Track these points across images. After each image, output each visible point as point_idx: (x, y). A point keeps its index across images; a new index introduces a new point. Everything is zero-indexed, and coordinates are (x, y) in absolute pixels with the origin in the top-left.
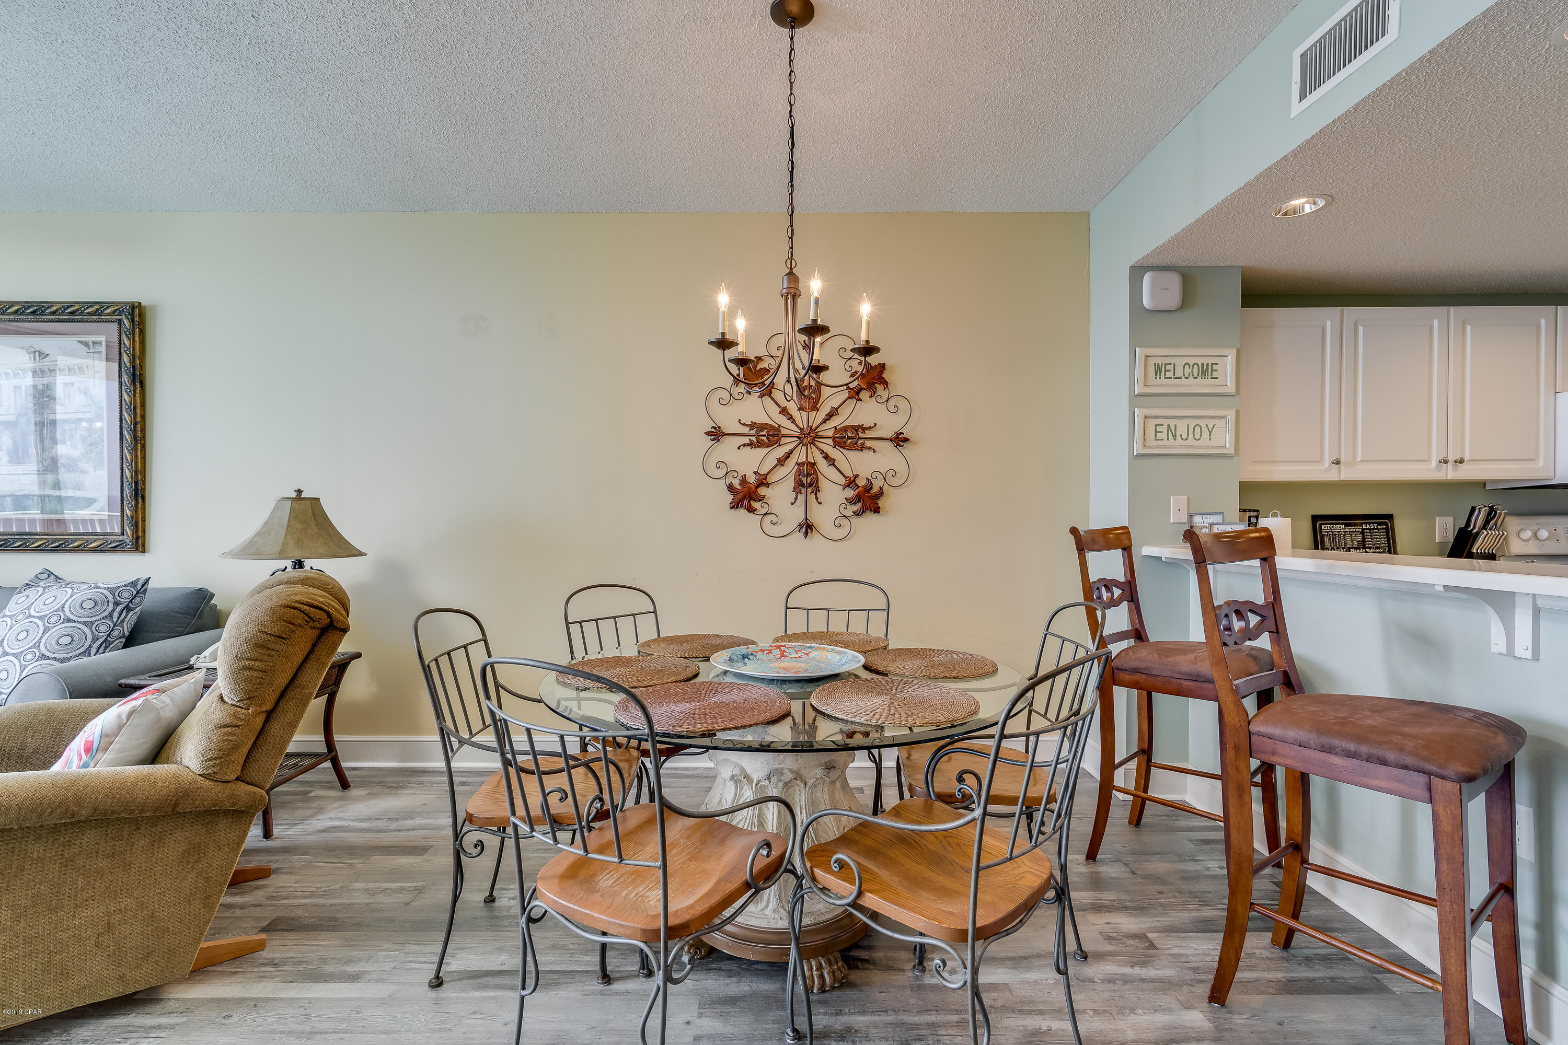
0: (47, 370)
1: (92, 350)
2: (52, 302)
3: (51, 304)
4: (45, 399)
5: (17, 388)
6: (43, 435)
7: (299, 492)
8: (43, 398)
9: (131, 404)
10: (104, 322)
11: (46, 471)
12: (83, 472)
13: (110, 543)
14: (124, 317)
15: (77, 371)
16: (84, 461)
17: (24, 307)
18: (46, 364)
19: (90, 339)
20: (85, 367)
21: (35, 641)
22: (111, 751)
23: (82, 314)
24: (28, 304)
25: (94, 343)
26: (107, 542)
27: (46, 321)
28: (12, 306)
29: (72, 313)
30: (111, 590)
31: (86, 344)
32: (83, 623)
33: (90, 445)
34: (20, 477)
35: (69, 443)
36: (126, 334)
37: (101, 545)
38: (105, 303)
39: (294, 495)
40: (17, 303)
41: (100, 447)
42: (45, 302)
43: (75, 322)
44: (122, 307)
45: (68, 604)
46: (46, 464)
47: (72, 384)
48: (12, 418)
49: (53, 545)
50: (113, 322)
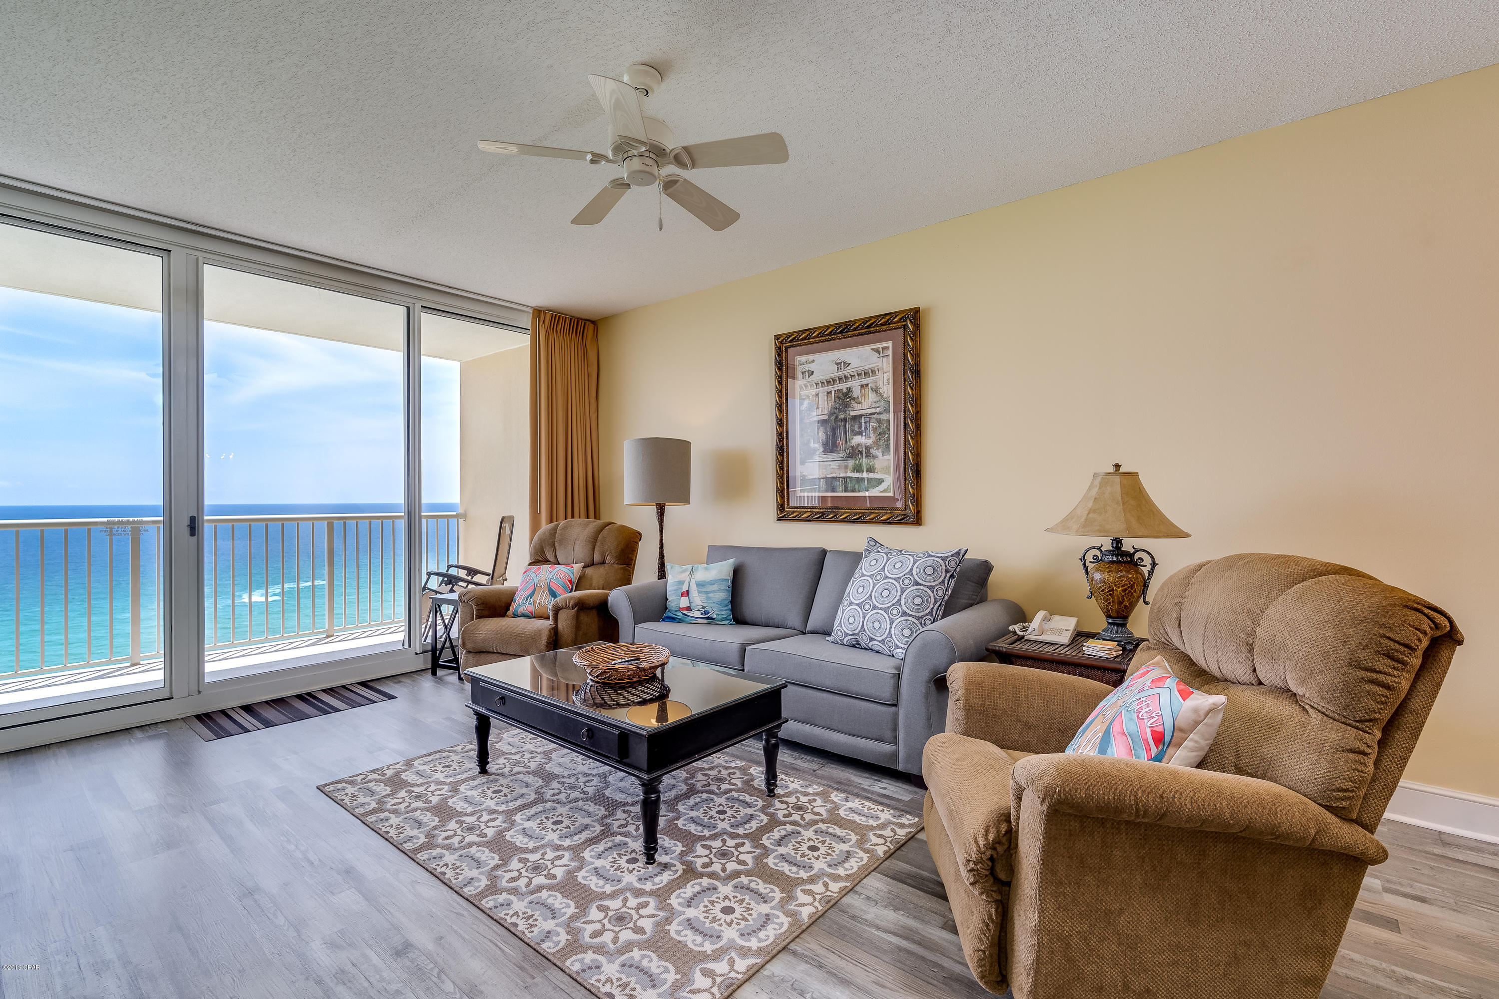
0: (849, 376)
1: (882, 355)
2: (854, 321)
3: (854, 322)
4: (848, 400)
5: (829, 393)
6: (846, 429)
7: (1118, 466)
8: (846, 399)
9: (913, 397)
10: (892, 329)
11: (848, 457)
12: (875, 457)
13: (897, 516)
14: (908, 321)
15: (871, 374)
16: (875, 448)
17: (836, 327)
18: (848, 371)
19: (880, 346)
20: (877, 370)
21: (868, 594)
22: (1184, 748)
23: (877, 326)
24: (838, 325)
25: (883, 348)
26: (879, 515)
27: (850, 337)
28: (828, 328)
29: (869, 327)
30: (944, 559)
31: (877, 351)
32: (928, 587)
33: (880, 434)
34: (831, 463)
35: (864, 434)
36: (910, 336)
37: (890, 518)
38: (893, 313)
39: (1112, 469)
40: (831, 325)
41: (887, 435)
42: (849, 321)
43: (871, 333)
44: (907, 314)
45: (914, 569)
46: (848, 451)
47: (867, 385)
48: (826, 417)
49: (855, 517)
50: (900, 328)
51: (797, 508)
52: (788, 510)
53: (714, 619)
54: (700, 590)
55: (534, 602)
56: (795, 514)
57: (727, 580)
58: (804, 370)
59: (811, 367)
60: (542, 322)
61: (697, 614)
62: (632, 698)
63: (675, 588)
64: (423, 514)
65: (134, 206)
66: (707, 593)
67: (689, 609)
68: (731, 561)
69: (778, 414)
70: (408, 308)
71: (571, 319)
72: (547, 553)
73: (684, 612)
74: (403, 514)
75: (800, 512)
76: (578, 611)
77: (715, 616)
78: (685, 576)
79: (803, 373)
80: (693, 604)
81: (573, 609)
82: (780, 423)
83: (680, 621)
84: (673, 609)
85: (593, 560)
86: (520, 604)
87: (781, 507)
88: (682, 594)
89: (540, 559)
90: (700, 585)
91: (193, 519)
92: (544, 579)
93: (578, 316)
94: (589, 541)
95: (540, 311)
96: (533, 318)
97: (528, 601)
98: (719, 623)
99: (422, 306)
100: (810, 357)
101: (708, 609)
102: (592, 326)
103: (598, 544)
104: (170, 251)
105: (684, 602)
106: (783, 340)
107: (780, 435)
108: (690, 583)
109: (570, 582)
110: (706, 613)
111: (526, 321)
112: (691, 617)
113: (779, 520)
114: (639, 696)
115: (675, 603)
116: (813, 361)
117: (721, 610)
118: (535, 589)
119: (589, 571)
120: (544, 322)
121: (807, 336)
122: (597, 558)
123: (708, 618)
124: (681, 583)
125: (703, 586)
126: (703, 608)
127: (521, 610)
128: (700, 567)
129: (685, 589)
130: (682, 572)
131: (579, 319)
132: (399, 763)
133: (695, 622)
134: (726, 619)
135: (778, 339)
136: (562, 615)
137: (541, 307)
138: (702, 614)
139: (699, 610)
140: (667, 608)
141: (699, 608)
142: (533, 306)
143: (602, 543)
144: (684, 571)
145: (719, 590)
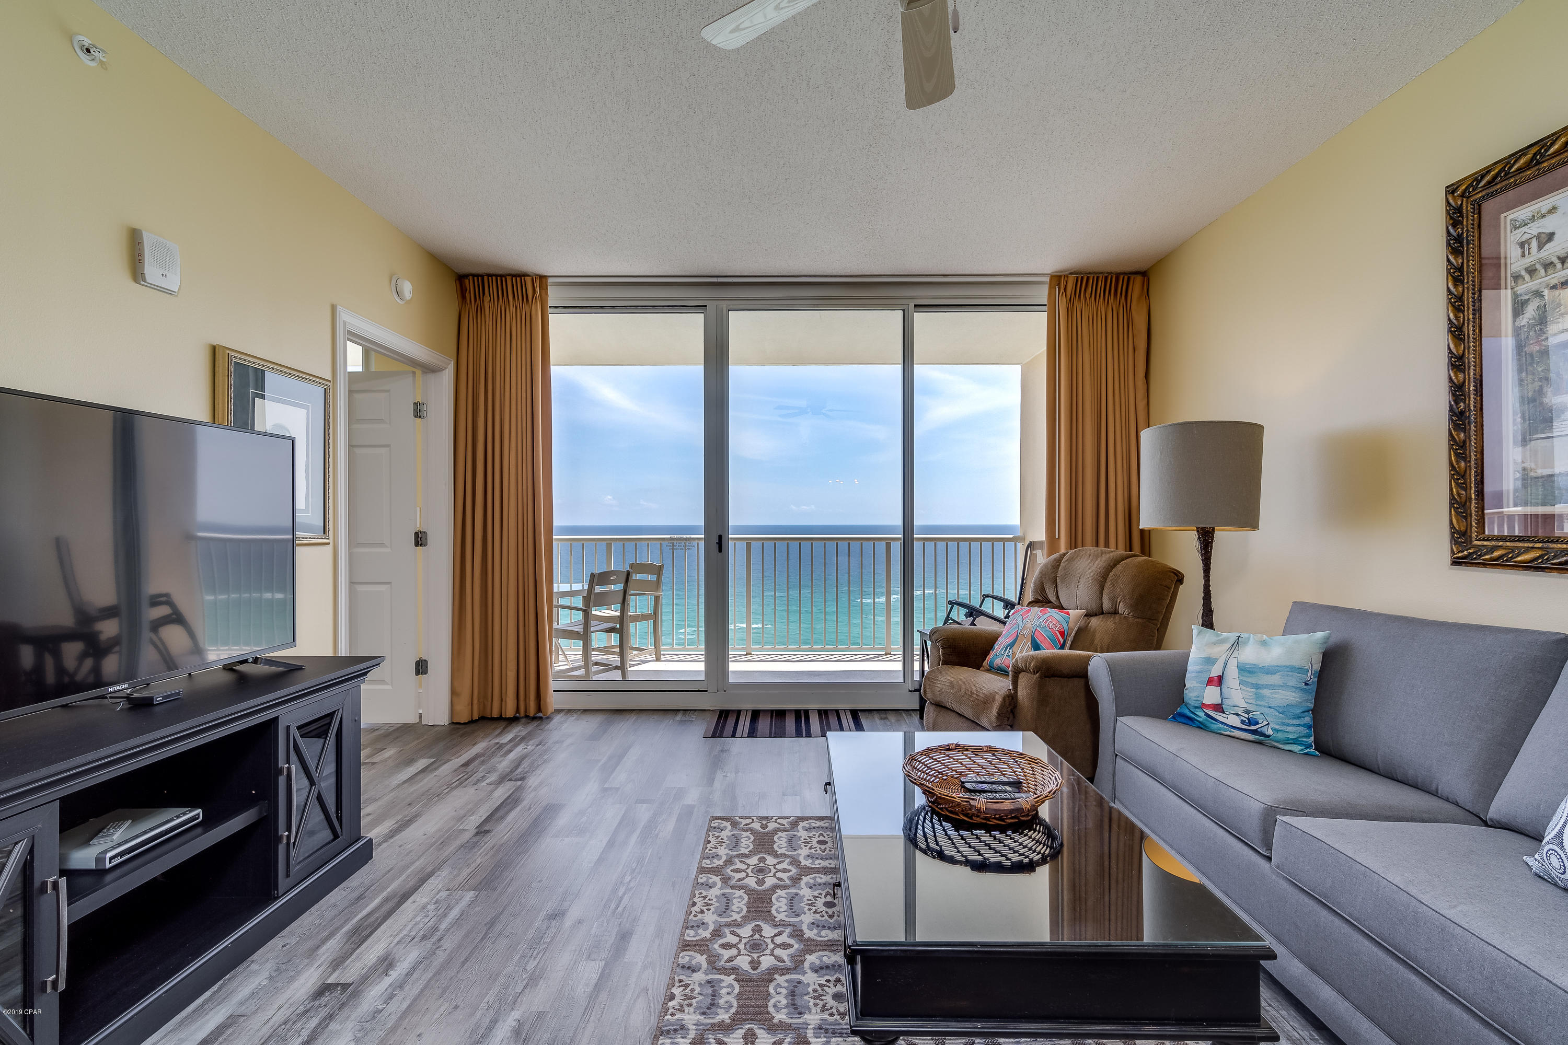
51: (1504, 539)
52: (1479, 543)
53: (1269, 736)
54: (1244, 679)
55: (1014, 654)
56: (1496, 554)
57: (1302, 670)
58: (1524, 238)
59: (1546, 225)
60: (1062, 290)
61: (1235, 721)
62: (965, 850)
63: (1197, 668)
64: (915, 536)
65: (673, 274)
66: (1257, 687)
67: (1219, 708)
68: (1320, 635)
69: (1452, 346)
70: (903, 310)
71: (1106, 278)
72: (1047, 591)
73: (1210, 712)
74: (900, 536)
75: (1512, 550)
76: (1041, 677)
77: (1270, 732)
78: (1220, 652)
79: (1522, 245)
80: (1226, 702)
81: (1035, 674)
82: (1457, 363)
83: (1202, 727)
84: (1192, 703)
85: (1102, 606)
86: (999, 655)
87: (1460, 537)
88: (1210, 682)
89: (1040, 598)
90: (1245, 670)
91: (720, 537)
92: (1029, 625)
93: (1118, 270)
94: (1096, 580)
95: (1060, 277)
96: (1050, 288)
97: (1007, 651)
98: (1280, 746)
99: (915, 306)
100: (1543, 204)
101: (1257, 715)
102: (1139, 279)
103: (1108, 585)
104: (706, 306)
105: (1211, 695)
106: (1467, 188)
107: (1457, 391)
108: (1226, 664)
109: (1062, 634)
110: (1254, 722)
111: (1042, 295)
112: (1222, 723)
113: (1456, 562)
114: (978, 851)
115: (1195, 695)
116: (1553, 210)
117: (1283, 724)
118: (1017, 637)
119: (1094, 622)
120: (1065, 290)
121: (1532, 160)
122: (1107, 605)
123: (1254, 732)
124: (1210, 661)
125: (1249, 672)
126: (1248, 712)
127: (997, 662)
128: (1251, 640)
129: (1215, 672)
130: (1215, 644)
131: (1118, 275)
132: (790, 817)
133: (1228, 733)
134: (1295, 742)
135: (1453, 193)
136: (1023, 680)
137: (1062, 272)
138: (1243, 722)
139: (1237, 715)
140: (1184, 702)
141: (1240, 711)
142: (1049, 272)
143: (1113, 585)
144: (1222, 642)
145: (1284, 686)
